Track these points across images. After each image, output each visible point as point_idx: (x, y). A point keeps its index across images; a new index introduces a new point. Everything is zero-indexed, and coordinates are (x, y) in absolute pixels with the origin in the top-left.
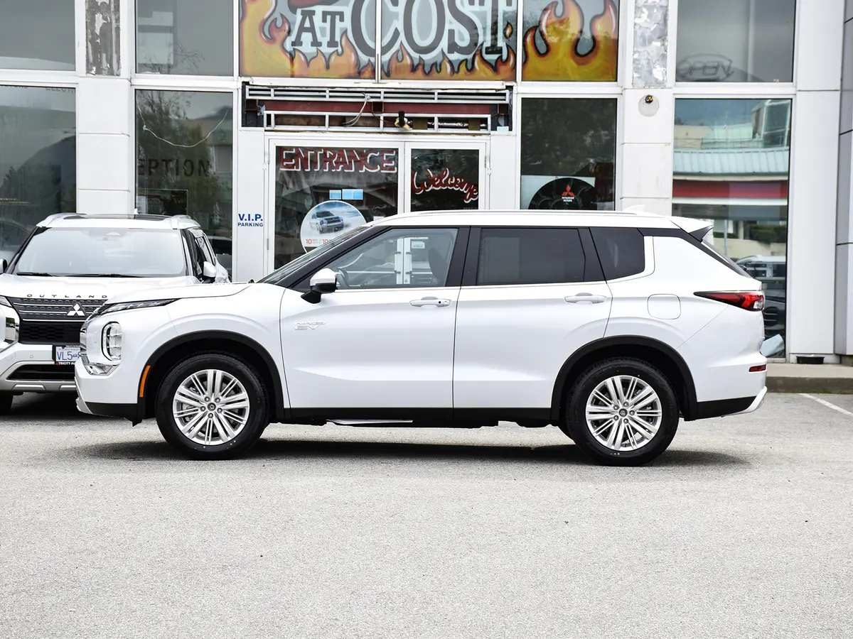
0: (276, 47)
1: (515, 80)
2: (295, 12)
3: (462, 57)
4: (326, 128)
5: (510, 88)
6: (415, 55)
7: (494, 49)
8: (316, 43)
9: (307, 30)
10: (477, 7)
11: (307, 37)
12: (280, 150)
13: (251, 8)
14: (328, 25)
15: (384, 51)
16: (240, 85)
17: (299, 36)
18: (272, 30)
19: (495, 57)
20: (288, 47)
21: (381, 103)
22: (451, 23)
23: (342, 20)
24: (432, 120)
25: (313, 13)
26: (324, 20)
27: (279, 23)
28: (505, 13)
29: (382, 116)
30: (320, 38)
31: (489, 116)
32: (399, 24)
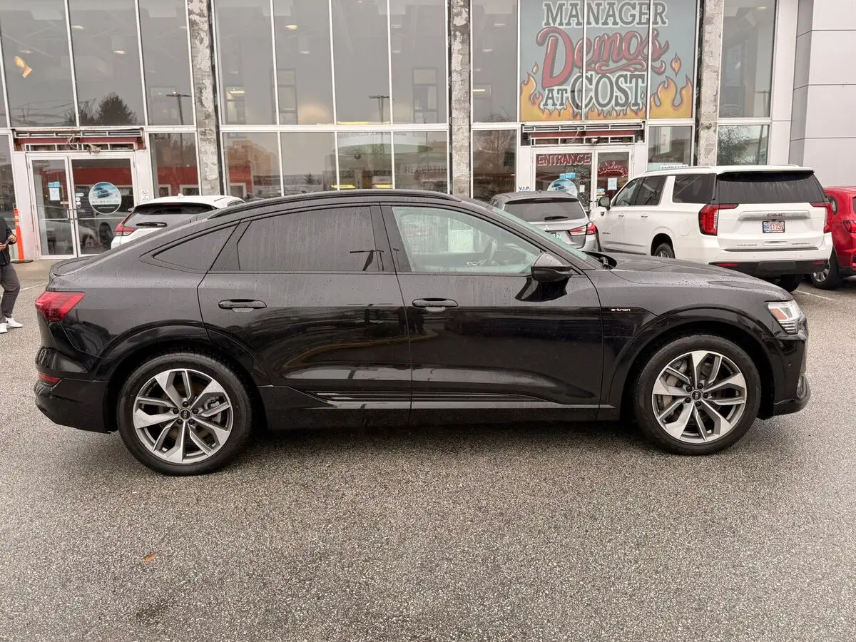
0: (536, 107)
1: (646, 118)
2: (545, 90)
3: (621, 108)
4: (559, 144)
5: (644, 122)
6: (600, 108)
7: (636, 104)
8: (554, 104)
9: (550, 98)
10: (628, 85)
11: (550, 102)
12: (538, 156)
13: (525, 89)
14: (560, 96)
15: (586, 108)
16: (520, 126)
17: (546, 101)
18: (533, 99)
19: (637, 107)
20: (542, 107)
21: (585, 132)
22: (617, 93)
23: (566, 93)
24: (608, 138)
25: (553, 90)
26: (558, 93)
27: (537, 96)
28: (641, 87)
29: (585, 138)
30: (556, 102)
31: (634, 136)
32: (592, 94)
